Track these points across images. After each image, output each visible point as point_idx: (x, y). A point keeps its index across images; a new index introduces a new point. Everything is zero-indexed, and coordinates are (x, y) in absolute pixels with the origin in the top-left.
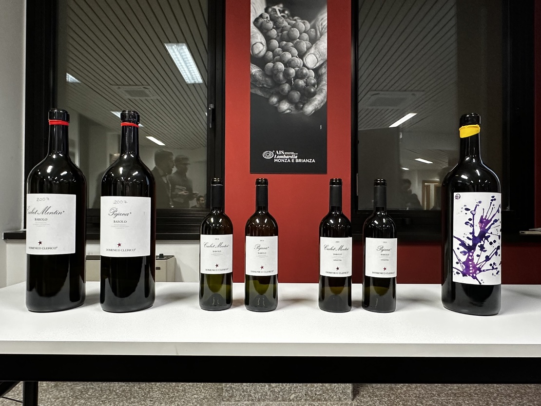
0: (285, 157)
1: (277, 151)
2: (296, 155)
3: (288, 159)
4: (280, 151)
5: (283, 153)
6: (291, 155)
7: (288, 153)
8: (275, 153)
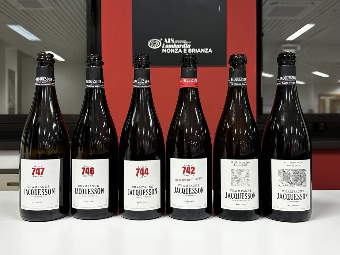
0: (175, 46)
1: (166, 39)
2: (188, 44)
3: (179, 49)
4: (169, 39)
5: (173, 42)
6: (183, 44)
7: (180, 42)
8: (163, 42)
